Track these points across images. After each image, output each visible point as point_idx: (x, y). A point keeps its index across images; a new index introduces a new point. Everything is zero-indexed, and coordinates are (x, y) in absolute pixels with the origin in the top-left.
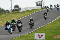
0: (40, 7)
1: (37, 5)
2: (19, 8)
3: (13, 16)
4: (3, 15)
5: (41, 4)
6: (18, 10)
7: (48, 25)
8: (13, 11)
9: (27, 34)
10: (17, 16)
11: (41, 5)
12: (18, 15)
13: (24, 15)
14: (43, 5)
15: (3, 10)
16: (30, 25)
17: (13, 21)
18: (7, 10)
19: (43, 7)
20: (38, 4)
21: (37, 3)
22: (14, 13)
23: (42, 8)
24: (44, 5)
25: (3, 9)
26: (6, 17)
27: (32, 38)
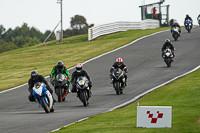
0: (154, 23)
1: (145, 15)
2: (88, 27)
3: (68, 50)
4: (35, 48)
5: (157, 12)
6: (85, 31)
7: (180, 81)
8: (66, 34)
9: (111, 110)
10: (81, 52)
11: (158, 17)
12: (82, 49)
13: (104, 47)
14: (164, 17)
15: (34, 32)
16: (114, 82)
17: (60, 69)
18: (48, 32)
19: (163, 22)
20: (149, 11)
21: (143, 9)
22: (71, 42)
23: (162, 26)
24: (167, 15)
25: (33, 29)
26: (44, 56)
27: (128, 122)
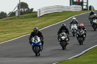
5: (81, 1)
11: (81, 4)
12: (34, 22)
22: (26, 17)
